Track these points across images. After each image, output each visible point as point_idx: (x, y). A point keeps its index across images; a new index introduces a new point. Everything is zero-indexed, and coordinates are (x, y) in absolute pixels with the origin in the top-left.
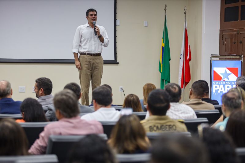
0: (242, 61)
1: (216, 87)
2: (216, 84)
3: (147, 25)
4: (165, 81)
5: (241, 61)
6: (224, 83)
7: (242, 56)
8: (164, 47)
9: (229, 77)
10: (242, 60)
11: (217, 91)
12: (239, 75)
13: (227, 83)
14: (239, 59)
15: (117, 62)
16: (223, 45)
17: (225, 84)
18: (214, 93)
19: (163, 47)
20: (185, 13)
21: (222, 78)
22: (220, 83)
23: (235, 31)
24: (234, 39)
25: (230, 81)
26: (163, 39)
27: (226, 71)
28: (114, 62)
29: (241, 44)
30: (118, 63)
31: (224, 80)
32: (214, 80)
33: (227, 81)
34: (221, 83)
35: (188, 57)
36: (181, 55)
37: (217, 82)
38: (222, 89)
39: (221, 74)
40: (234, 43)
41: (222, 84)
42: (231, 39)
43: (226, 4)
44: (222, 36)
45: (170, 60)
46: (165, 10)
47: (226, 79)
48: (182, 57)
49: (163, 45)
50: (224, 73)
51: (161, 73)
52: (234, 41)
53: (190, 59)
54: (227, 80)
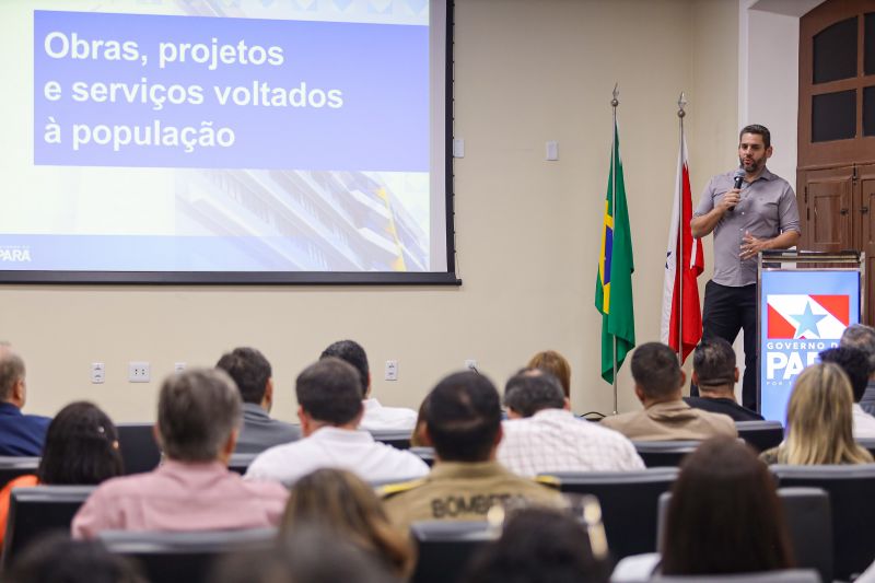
0: (863, 274)
1: (777, 361)
2: (775, 350)
3: (555, 157)
4: (617, 338)
5: (859, 274)
6: (803, 345)
7: (863, 256)
8: (612, 228)
9: (820, 325)
10: (862, 269)
11: (779, 373)
12: (853, 319)
13: (813, 347)
14: (852, 265)
15: (458, 278)
16: (808, 218)
17: (808, 350)
18: (771, 381)
19: (608, 229)
20: (682, 116)
21: (795, 330)
22: (788, 347)
23: (845, 174)
24: (841, 199)
25: (822, 340)
26: (607, 202)
27: (808, 306)
28: (447, 279)
29: (866, 217)
30: (459, 283)
31: (803, 337)
32: (769, 336)
33: (812, 341)
34: (792, 346)
35: (693, 262)
36: (669, 254)
37: (780, 343)
38: (795, 367)
39: (792, 316)
40: (844, 213)
41: (795, 351)
42: (835, 198)
43: (814, 82)
44: (806, 188)
45: (632, 271)
46: (615, 105)
47: (809, 335)
48: (672, 260)
49: (610, 222)
50: (801, 311)
51: (602, 312)
52: (842, 206)
53: (699, 269)
54: (814, 336)
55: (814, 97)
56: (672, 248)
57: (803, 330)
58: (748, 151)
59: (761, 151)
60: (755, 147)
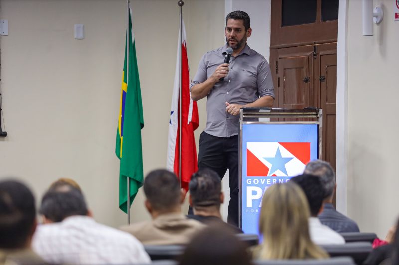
0: (321, 126)
1: (254, 193)
2: (253, 185)
3: (81, 36)
4: (130, 179)
5: (318, 125)
7: (321, 111)
8: (126, 92)
9: (287, 166)
10: (320, 122)
14: (313, 120)
15: (3, 130)
16: (279, 85)
18: (250, 209)
19: (124, 92)
20: (181, 5)
21: (267, 169)
22: (263, 183)
23: (308, 50)
24: (304, 69)
26: (123, 72)
27: (278, 151)
29: (323, 83)
30: (4, 135)
31: (274, 175)
32: (248, 175)
34: (266, 181)
35: (189, 119)
36: (172, 113)
37: (256, 180)
39: (266, 158)
40: (306, 81)
42: (299, 69)
44: (277, 62)
45: (142, 126)
47: (279, 173)
48: (174, 118)
49: (124, 87)
50: (273, 155)
51: (119, 157)
52: (305, 76)
53: (195, 124)
54: (283, 175)
56: (174, 108)
57: (274, 169)
58: (232, 33)
59: (243, 33)
60: (237, 30)
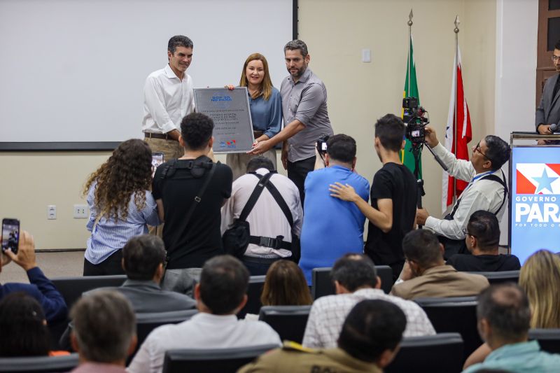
1: (523, 209)
2: (521, 202)
6: (541, 199)
9: (553, 185)
11: (524, 218)
13: (548, 200)
17: (544, 202)
18: (518, 223)
21: (535, 188)
25: (554, 195)
27: (545, 172)
31: (541, 193)
32: (518, 192)
34: (533, 199)
35: (464, 134)
36: (448, 128)
37: (525, 197)
38: (535, 214)
39: (533, 178)
41: (536, 202)
43: (550, 9)
46: (410, 25)
47: (545, 191)
48: (450, 133)
53: (469, 138)
55: (549, 19)
56: (450, 124)
57: (541, 188)
